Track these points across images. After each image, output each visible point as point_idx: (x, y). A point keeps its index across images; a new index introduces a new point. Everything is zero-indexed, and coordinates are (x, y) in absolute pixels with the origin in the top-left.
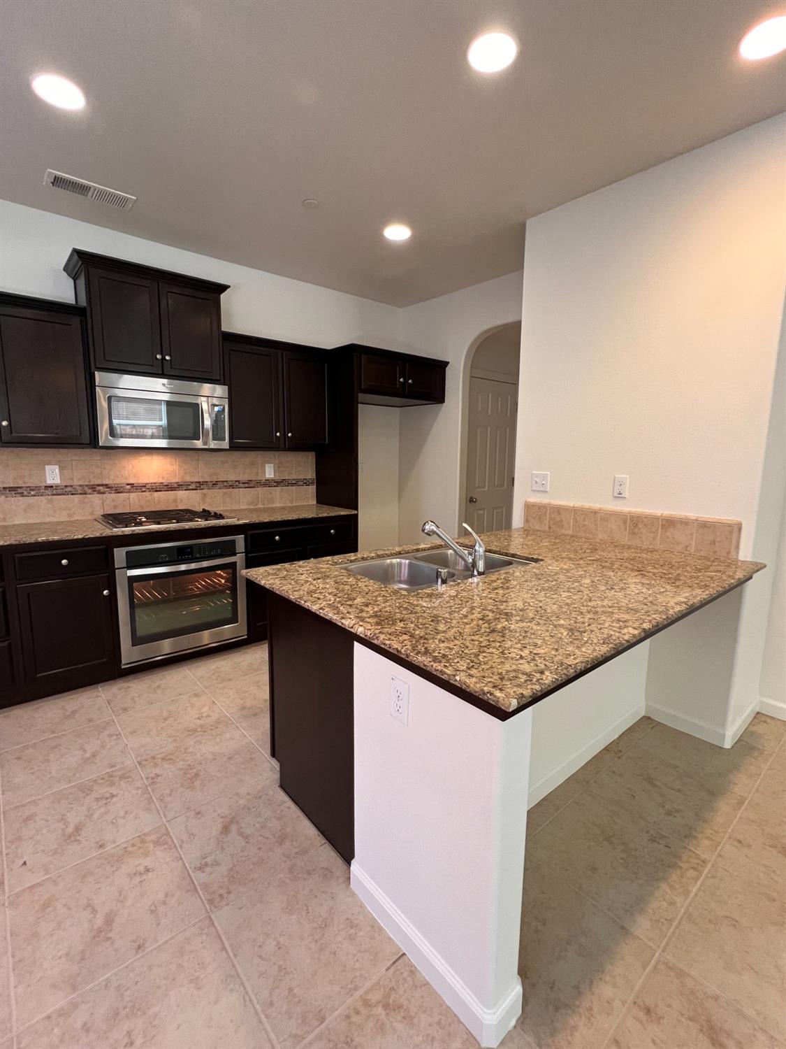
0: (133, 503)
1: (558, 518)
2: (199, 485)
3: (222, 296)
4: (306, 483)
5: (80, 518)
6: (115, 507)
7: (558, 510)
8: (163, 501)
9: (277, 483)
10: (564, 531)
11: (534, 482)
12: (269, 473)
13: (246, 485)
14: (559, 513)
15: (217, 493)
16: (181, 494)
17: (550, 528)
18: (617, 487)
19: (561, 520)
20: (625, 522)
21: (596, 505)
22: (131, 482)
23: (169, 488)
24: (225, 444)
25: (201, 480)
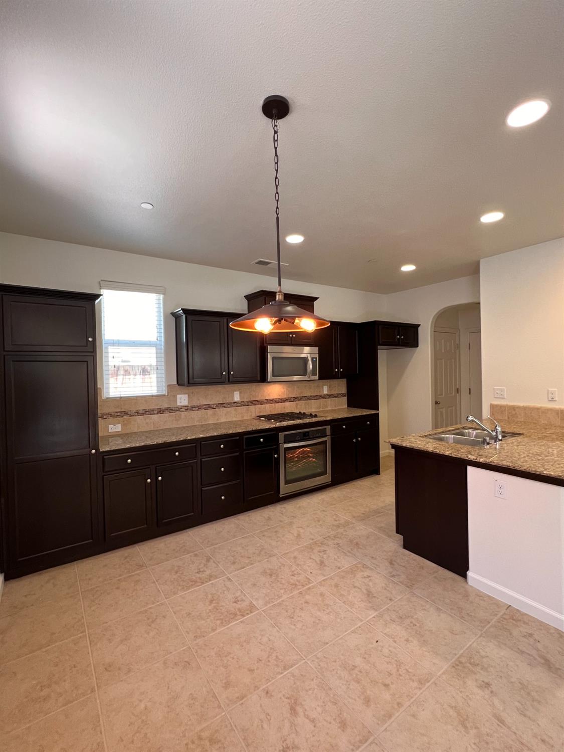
0: (268, 409)
1: (514, 413)
2: (295, 399)
3: (315, 302)
4: (342, 395)
5: (247, 418)
6: (260, 412)
7: (513, 408)
8: (279, 408)
9: (329, 396)
10: (518, 420)
11: (495, 393)
12: (325, 391)
13: (315, 398)
14: (515, 410)
15: (302, 403)
16: (287, 404)
17: (508, 418)
18: (550, 395)
19: (516, 414)
20: (558, 414)
21: (538, 405)
22: (267, 398)
23: (282, 401)
24: (317, 377)
25: (296, 396)
